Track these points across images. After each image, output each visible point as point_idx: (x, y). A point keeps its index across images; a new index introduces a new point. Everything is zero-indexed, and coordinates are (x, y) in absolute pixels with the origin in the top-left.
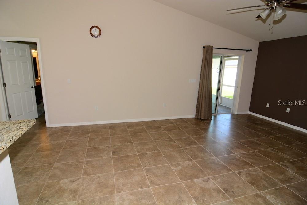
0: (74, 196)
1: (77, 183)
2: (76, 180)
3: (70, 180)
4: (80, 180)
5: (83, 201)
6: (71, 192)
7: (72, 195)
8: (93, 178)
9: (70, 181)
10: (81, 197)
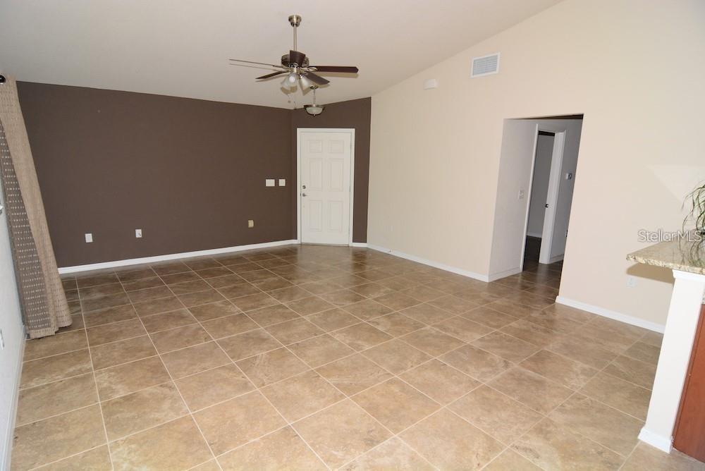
0: (547, 426)
1: (528, 442)
2: (525, 449)
3: (535, 459)
4: (516, 444)
5: (537, 410)
6: (549, 435)
7: (548, 429)
8: (488, 427)
9: (538, 458)
10: (536, 416)
